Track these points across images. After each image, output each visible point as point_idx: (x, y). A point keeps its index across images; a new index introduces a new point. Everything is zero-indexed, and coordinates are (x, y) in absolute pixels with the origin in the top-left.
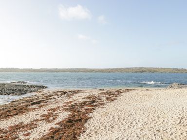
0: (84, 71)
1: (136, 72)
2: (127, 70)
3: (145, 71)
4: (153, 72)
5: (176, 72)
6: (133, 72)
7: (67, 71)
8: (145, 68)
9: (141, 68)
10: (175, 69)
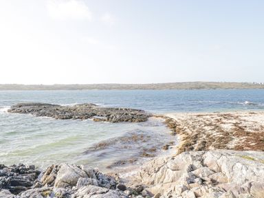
0: (118, 88)
1: (191, 89)
2: (179, 86)
3: (203, 88)
4: (215, 89)
5: (246, 87)
6: (187, 89)
7: (94, 88)
8: (203, 83)
9: (197, 83)
10: (245, 83)
